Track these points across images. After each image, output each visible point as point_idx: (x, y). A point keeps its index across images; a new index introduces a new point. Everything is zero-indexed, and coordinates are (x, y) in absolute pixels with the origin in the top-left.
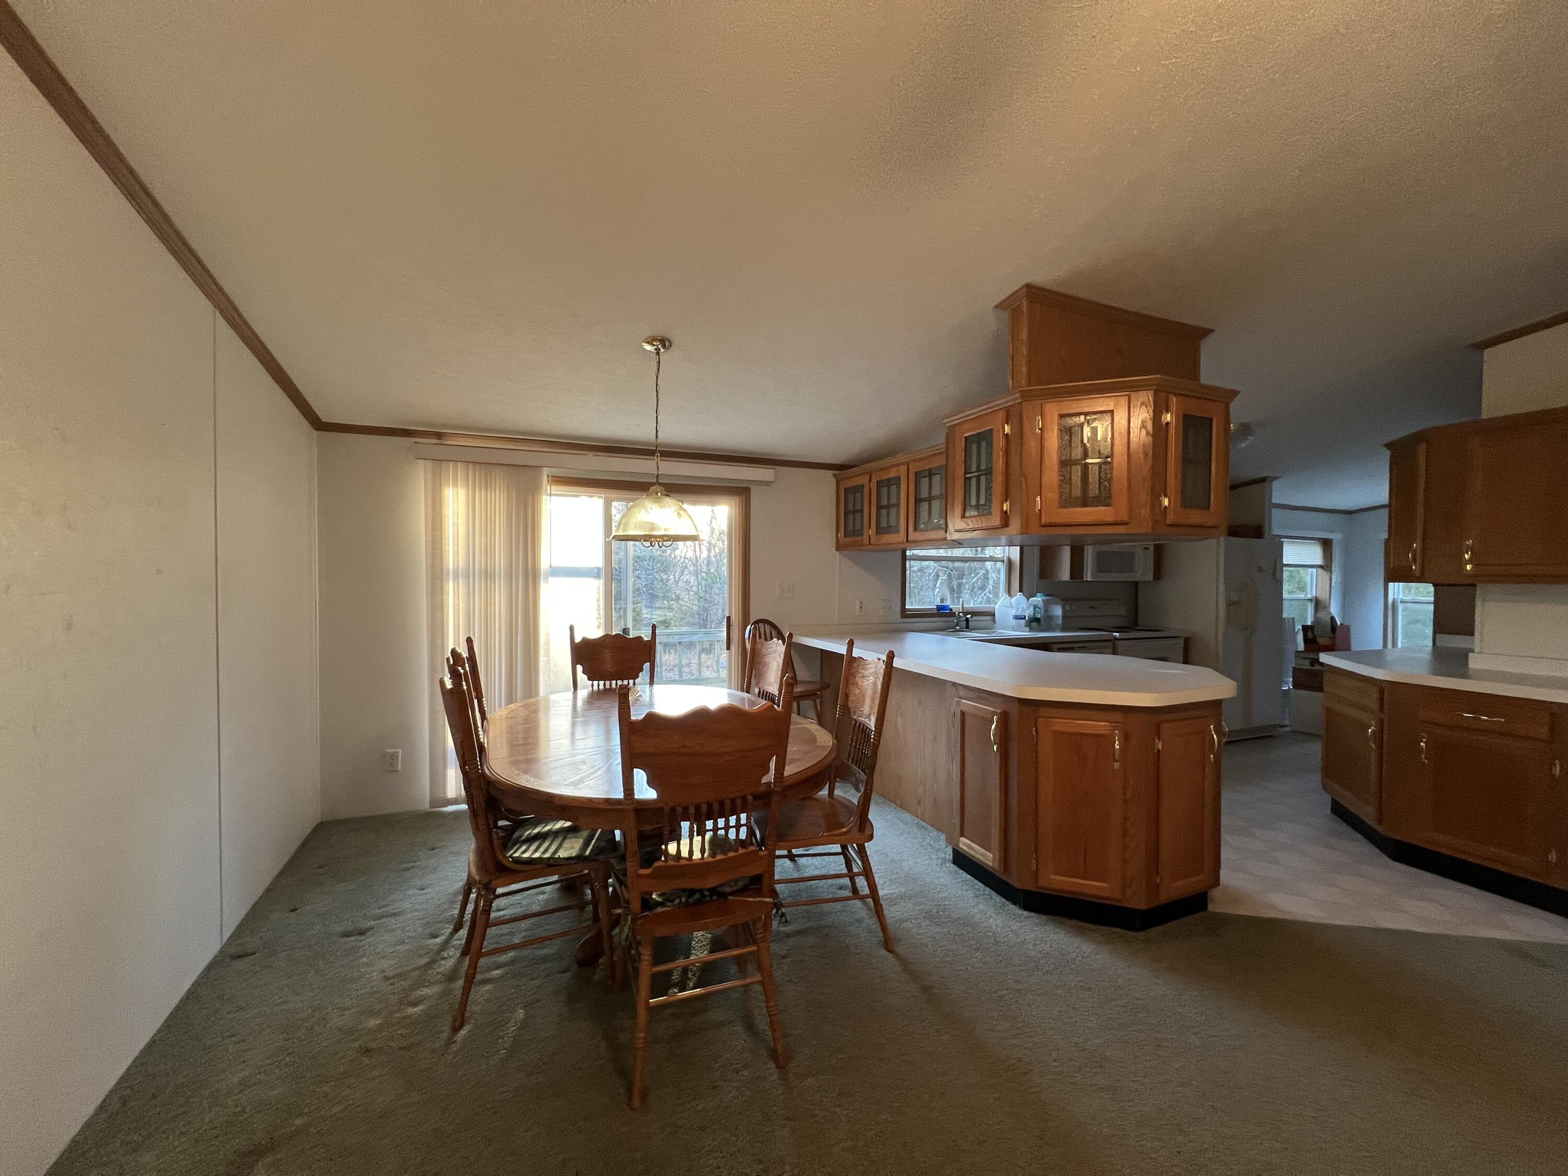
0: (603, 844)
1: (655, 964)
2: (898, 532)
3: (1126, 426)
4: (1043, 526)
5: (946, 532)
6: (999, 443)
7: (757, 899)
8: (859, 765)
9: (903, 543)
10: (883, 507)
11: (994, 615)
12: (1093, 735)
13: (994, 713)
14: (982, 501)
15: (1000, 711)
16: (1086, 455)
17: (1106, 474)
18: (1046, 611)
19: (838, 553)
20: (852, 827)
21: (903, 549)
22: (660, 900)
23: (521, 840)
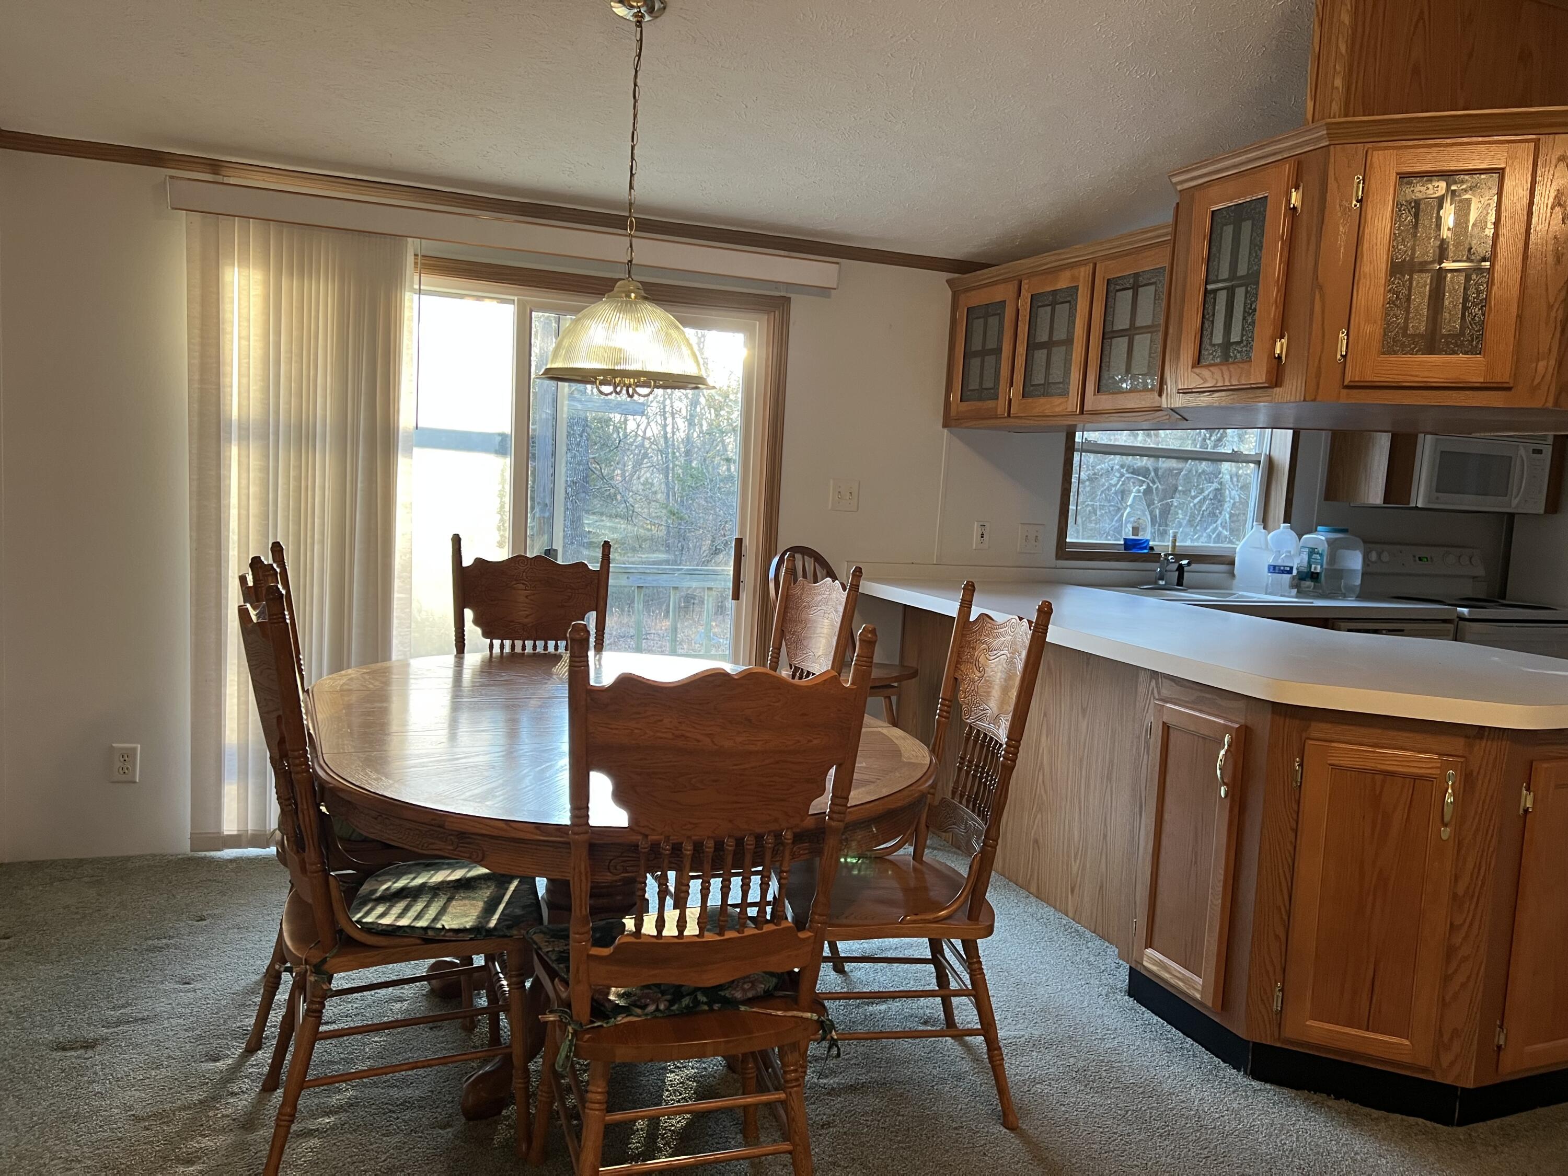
0: (518, 912)
1: (610, 1110)
2: (1065, 393)
3: (1526, 201)
4: (1347, 387)
5: (1160, 395)
6: (1277, 225)
7: (790, 1014)
8: (974, 806)
9: (1073, 414)
10: (1042, 346)
11: (1232, 563)
12: (1405, 776)
13: (1226, 729)
14: (1235, 337)
15: (1237, 726)
16: (1442, 254)
17: (1479, 292)
18: (1333, 558)
19: (946, 431)
20: (956, 911)
21: (1070, 426)
22: (621, 1003)
23: (374, 897)
